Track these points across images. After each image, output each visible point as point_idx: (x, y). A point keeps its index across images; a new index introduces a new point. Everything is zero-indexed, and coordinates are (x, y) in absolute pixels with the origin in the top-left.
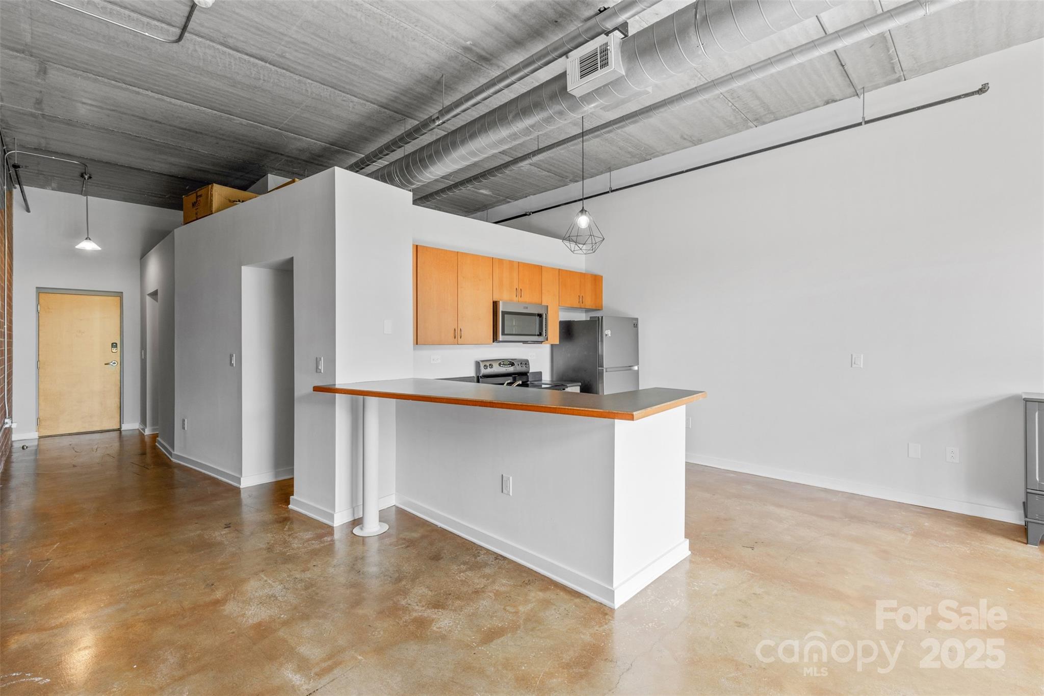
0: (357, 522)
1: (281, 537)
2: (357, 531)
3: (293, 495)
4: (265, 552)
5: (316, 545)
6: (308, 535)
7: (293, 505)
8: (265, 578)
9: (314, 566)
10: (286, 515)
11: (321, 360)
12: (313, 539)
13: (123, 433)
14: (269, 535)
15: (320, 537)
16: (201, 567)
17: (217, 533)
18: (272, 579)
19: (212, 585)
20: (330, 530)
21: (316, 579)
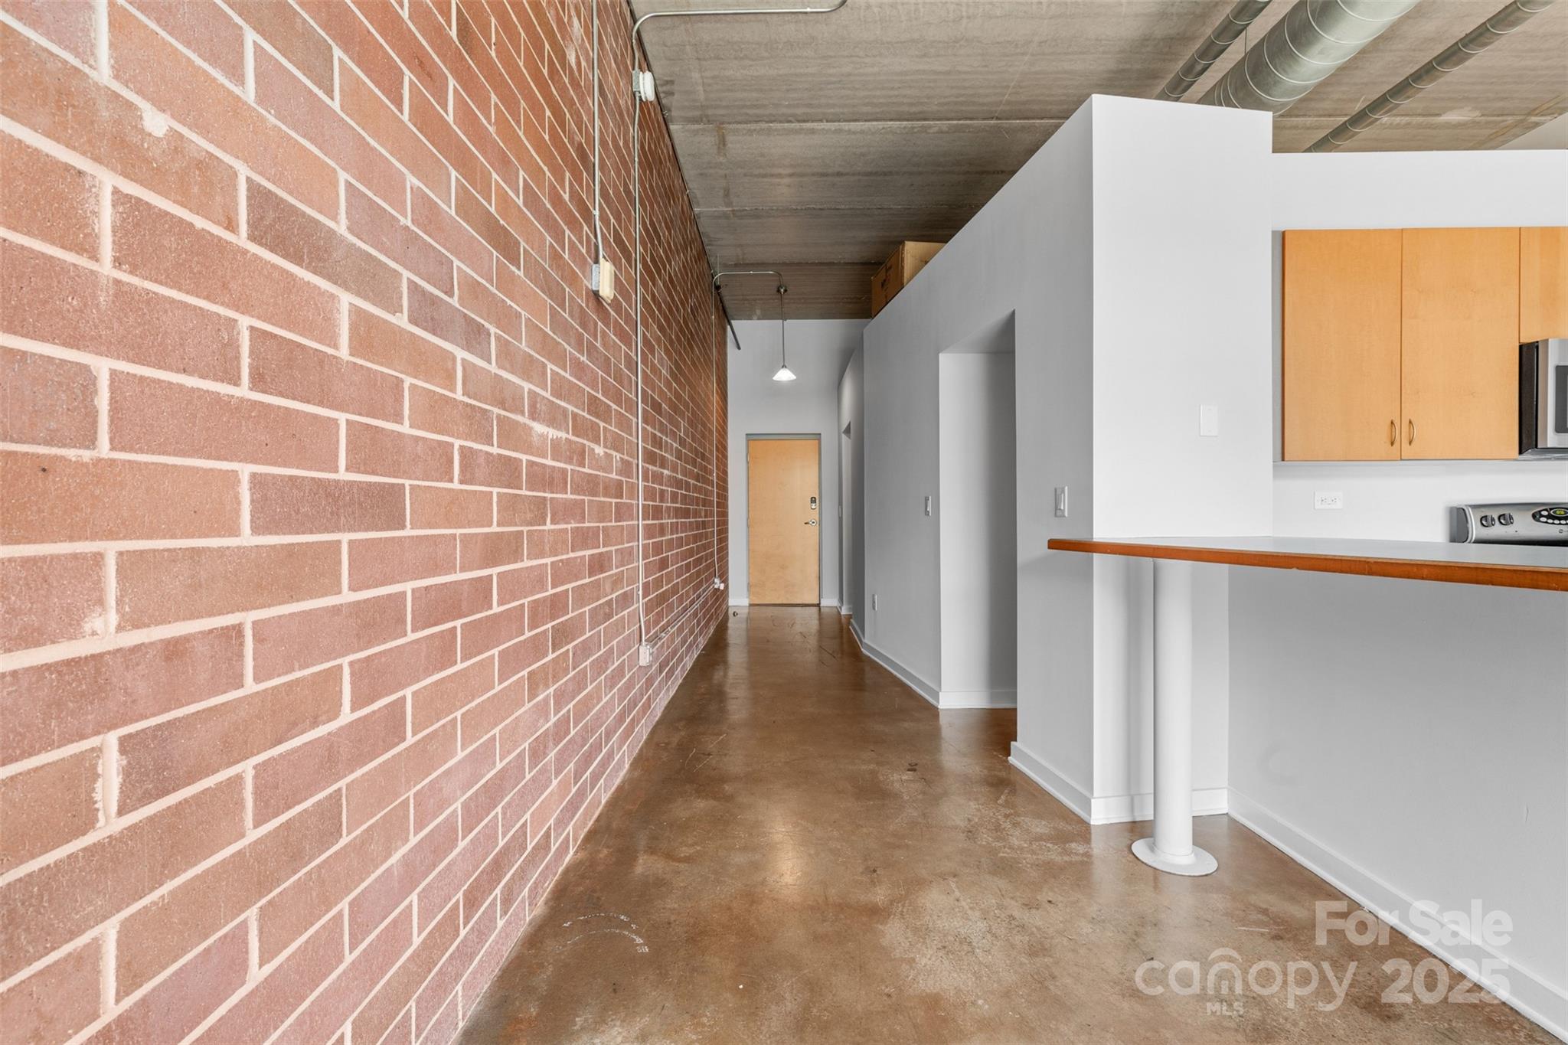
0: (1140, 829)
1: (992, 814)
2: (1139, 848)
3: (1016, 740)
4: (962, 836)
5: (1054, 854)
6: (1040, 827)
7: (1015, 758)
8: (957, 893)
9: (1050, 902)
10: (1003, 774)
11: (1063, 492)
12: (1050, 838)
13: (822, 610)
14: (972, 803)
15: (1062, 839)
16: (865, 830)
17: (896, 777)
18: (969, 900)
19: (875, 871)
20: (1082, 830)
21: (1052, 938)
